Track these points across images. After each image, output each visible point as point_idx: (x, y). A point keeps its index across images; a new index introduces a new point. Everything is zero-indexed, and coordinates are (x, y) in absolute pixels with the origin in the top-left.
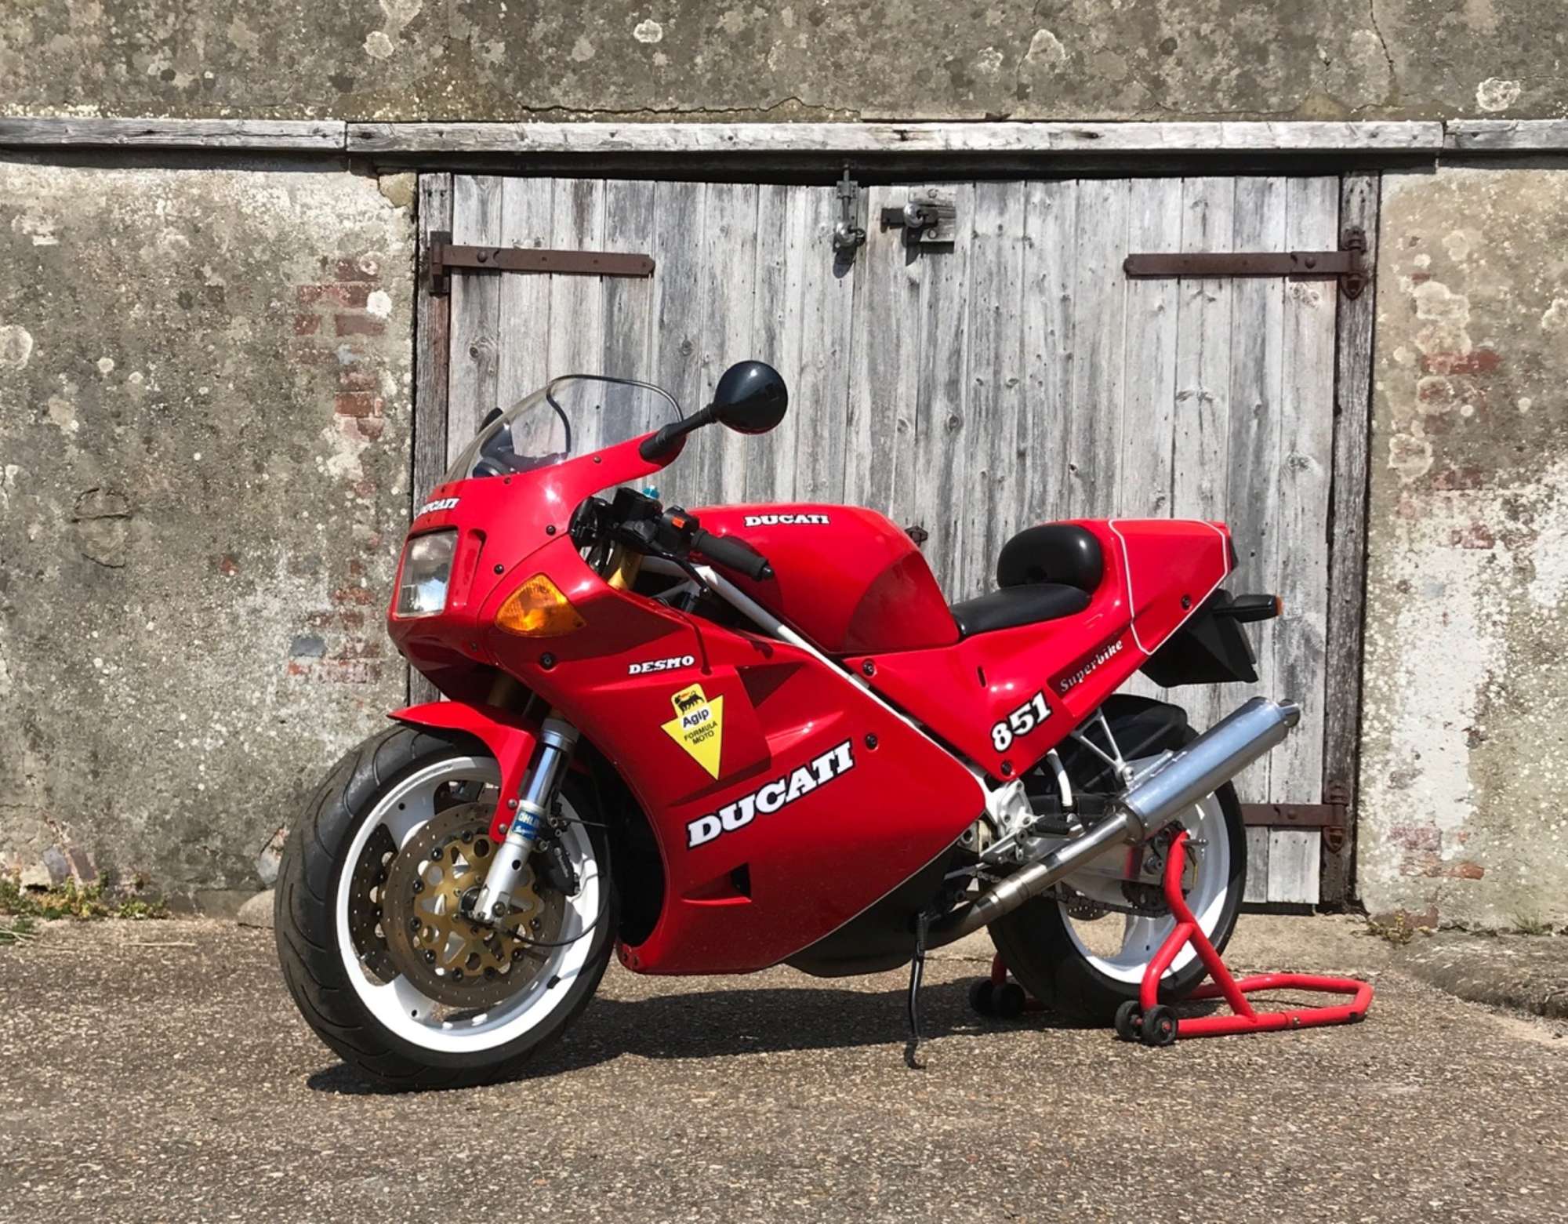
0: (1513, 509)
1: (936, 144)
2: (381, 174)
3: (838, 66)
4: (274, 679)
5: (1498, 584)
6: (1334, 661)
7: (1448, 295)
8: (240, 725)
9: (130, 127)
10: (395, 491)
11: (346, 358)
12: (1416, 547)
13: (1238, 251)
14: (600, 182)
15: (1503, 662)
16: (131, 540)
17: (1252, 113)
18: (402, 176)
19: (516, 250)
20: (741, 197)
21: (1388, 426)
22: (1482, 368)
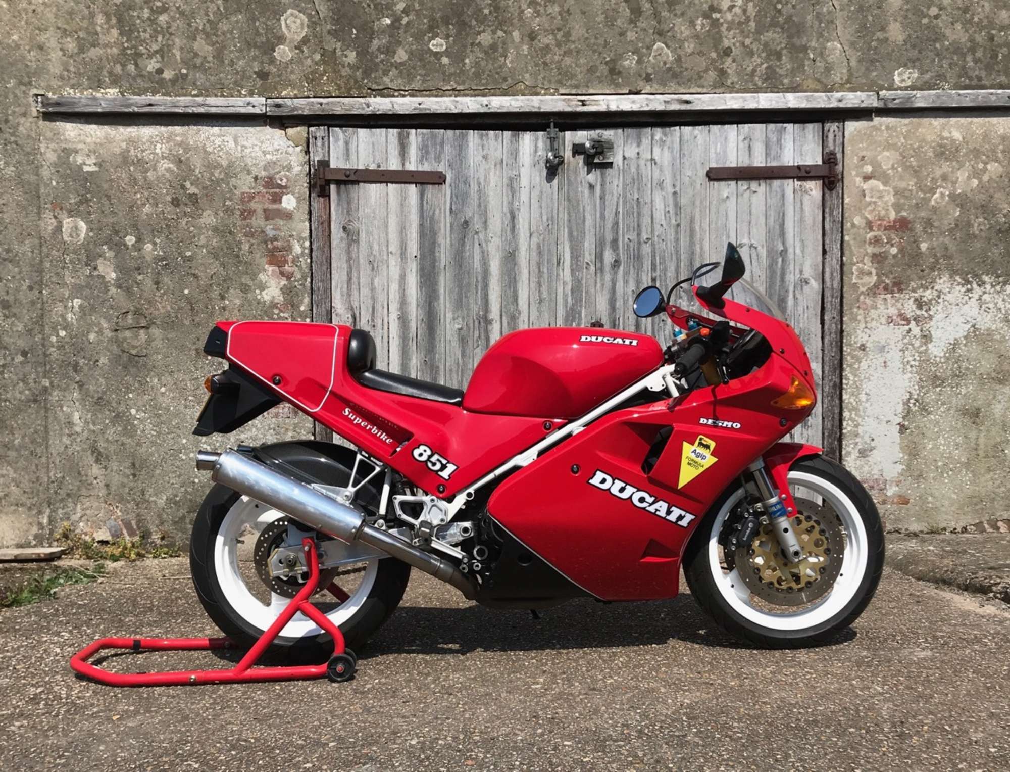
0: (920, 304)
1: (602, 108)
2: (287, 127)
3: (545, 63)
5: (913, 345)
6: (826, 389)
7: (882, 187)
9: (138, 102)
10: (302, 308)
11: (271, 233)
12: (869, 325)
13: (768, 165)
14: (413, 131)
15: (916, 387)
16: (150, 341)
17: (774, 89)
18: (299, 129)
19: (367, 170)
20: (493, 138)
21: (852, 259)
22: (901, 227)
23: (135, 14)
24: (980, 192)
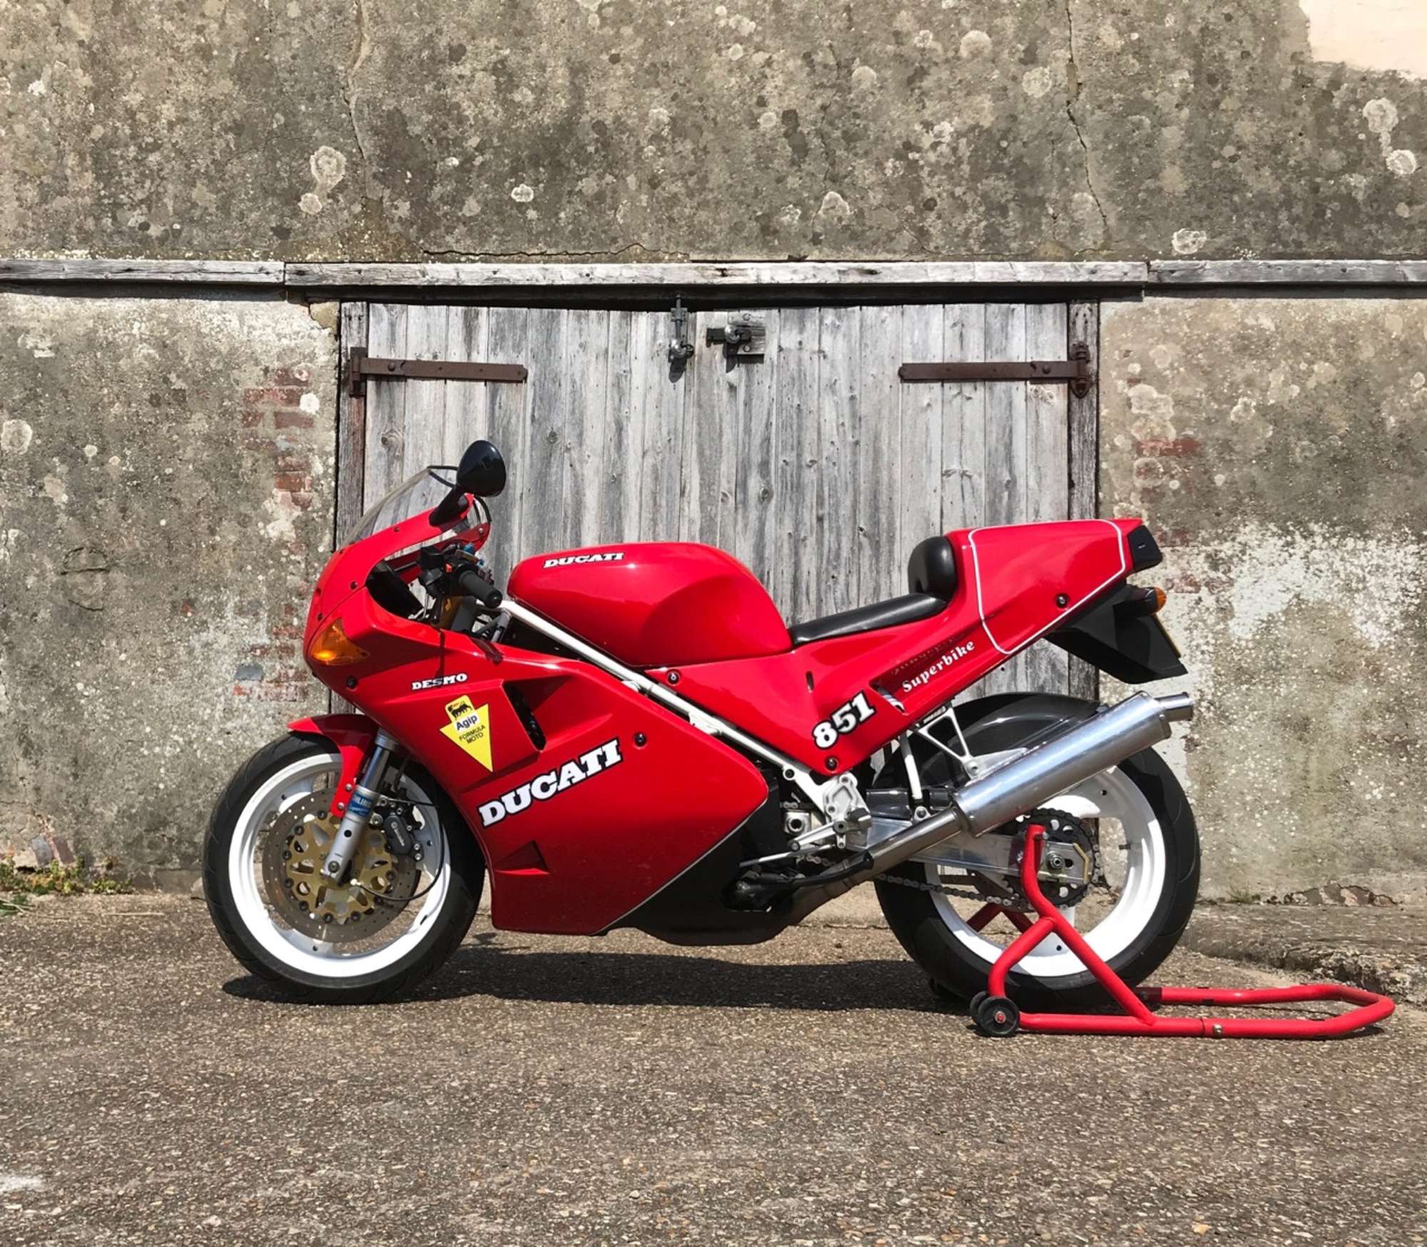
0: (1214, 561)
1: (750, 279)
2: (312, 303)
3: (671, 219)
4: (222, 699)
5: (1204, 621)
6: (1075, 683)
7: (1155, 395)
8: (194, 736)
9: (113, 267)
10: (321, 549)
11: (282, 445)
13: (989, 360)
14: (485, 309)
15: (1211, 683)
16: (109, 587)
17: (996, 256)
18: (328, 304)
19: (418, 361)
20: (595, 320)
21: (1112, 496)
22: (1185, 451)
23: (118, 153)
24: (1302, 403)
